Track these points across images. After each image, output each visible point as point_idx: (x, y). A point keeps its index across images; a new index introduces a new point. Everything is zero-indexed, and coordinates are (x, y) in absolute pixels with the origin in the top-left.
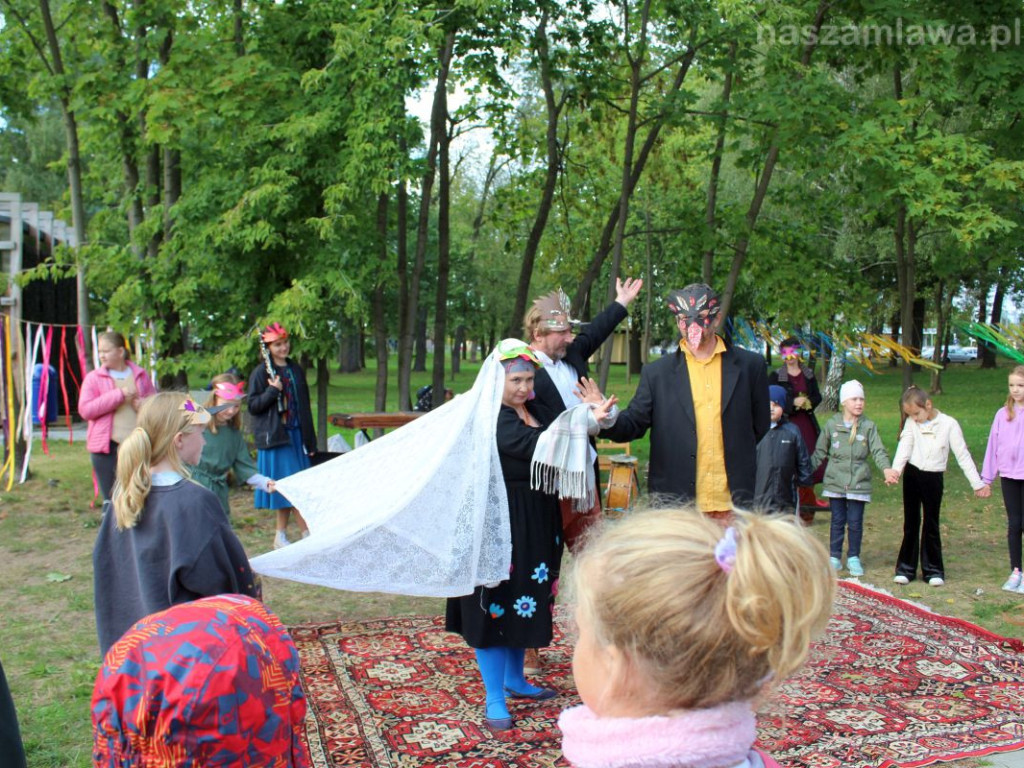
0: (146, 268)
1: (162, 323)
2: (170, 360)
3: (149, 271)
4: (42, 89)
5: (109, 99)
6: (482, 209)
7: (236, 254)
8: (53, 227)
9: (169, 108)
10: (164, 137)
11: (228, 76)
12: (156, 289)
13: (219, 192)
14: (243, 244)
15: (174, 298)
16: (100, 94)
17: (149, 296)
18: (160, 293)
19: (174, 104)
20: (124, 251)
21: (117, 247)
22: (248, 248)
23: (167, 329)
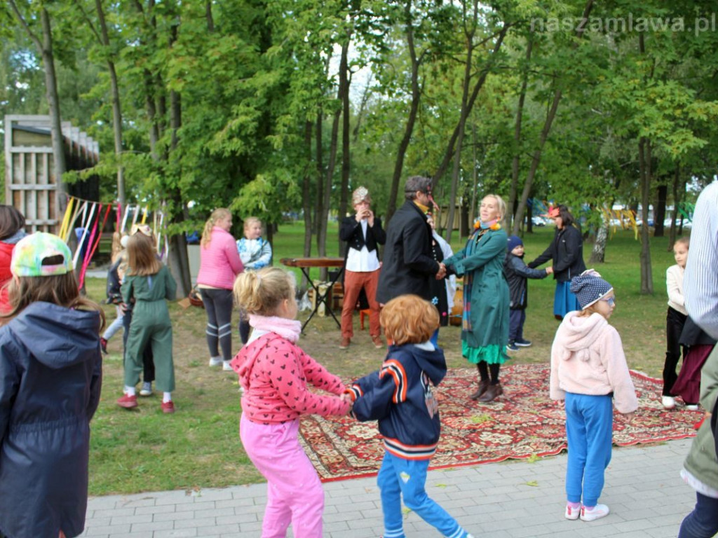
0: (162, 168)
1: (171, 202)
2: (177, 225)
3: (164, 169)
4: (97, 55)
5: (142, 62)
6: (359, 122)
7: (219, 158)
8: (79, 137)
9: (182, 69)
10: (179, 87)
11: (217, 49)
12: (168, 181)
13: (208, 120)
14: (223, 152)
15: (180, 185)
16: (136, 59)
17: (164, 185)
18: (171, 183)
19: (186, 67)
20: (148, 156)
21: (144, 154)
22: (226, 154)
23: (175, 205)
